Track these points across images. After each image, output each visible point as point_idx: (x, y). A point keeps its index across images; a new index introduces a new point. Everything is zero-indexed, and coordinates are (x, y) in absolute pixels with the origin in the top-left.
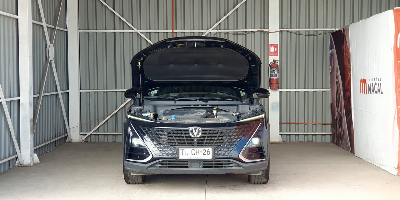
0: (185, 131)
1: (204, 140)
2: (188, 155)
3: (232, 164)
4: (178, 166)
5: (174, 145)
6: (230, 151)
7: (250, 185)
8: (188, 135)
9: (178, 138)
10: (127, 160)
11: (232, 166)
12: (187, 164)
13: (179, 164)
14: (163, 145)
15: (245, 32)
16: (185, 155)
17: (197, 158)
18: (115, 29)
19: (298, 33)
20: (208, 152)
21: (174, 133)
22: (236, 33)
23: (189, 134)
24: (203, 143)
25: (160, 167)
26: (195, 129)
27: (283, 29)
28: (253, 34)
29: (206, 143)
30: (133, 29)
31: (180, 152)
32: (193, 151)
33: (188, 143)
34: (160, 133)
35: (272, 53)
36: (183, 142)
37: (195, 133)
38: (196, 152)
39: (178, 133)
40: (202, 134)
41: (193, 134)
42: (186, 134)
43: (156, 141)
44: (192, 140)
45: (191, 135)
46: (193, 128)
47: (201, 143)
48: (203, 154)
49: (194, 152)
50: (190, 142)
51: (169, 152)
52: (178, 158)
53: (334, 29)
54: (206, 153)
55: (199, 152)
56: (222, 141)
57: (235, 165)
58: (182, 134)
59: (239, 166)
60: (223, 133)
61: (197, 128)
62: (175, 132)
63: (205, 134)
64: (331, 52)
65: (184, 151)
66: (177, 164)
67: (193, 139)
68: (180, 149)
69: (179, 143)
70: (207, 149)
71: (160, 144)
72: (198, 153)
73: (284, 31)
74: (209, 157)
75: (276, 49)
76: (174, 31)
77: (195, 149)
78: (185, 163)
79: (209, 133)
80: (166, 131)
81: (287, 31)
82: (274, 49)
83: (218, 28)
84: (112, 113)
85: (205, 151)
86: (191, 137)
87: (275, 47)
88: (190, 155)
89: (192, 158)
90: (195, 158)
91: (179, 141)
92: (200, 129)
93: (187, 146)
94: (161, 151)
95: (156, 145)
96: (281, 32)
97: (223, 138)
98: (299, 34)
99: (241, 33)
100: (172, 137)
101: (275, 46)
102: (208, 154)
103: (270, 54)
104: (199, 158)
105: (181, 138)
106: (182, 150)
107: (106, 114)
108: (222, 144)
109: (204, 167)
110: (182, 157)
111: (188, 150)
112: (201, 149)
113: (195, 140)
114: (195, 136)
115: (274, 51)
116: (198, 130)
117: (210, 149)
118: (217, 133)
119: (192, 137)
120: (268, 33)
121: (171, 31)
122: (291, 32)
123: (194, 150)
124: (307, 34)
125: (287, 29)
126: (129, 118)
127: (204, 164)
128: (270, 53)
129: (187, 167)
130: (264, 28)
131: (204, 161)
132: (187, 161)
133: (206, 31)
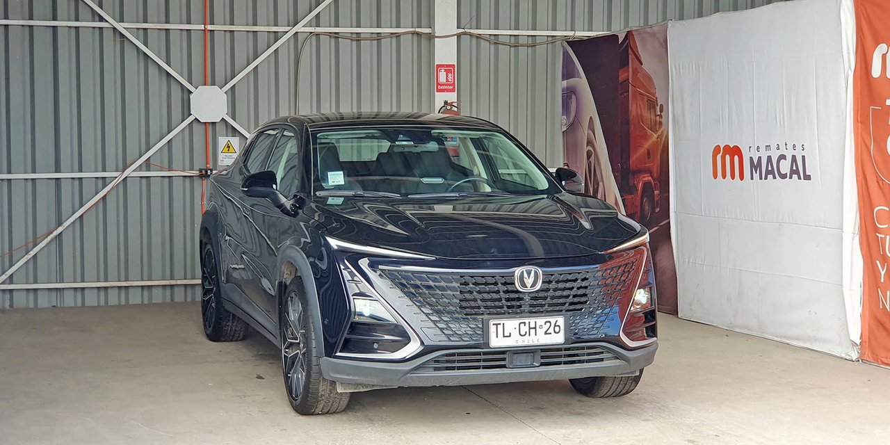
0: (503, 277)
1: (545, 298)
2: (510, 336)
3: (602, 353)
4: (482, 364)
5: (475, 314)
6: (601, 322)
8: (510, 288)
9: (486, 296)
10: (338, 354)
11: (602, 360)
12: (504, 359)
13: (484, 360)
14: (446, 315)
15: (376, 35)
16: (504, 336)
17: (531, 343)
18: (55, 19)
19: (495, 41)
20: (555, 326)
21: (476, 284)
22: (354, 36)
23: (514, 284)
24: (543, 305)
25: (436, 369)
26: (529, 273)
27: (463, 30)
28: (394, 40)
29: (550, 305)
31: (493, 329)
32: (522, 325)
33: (509, 307)
35: (442, 85)
36: (497, 303)
37: (529, 281)
38: (530, 328)
39: (486, 284)
40: (543, 282)
41: (524, 285)
42: (505, 284)
43: (428, 306)
44: (519, 299)
45: (518, 287)
46: (524, 269)
47: (538, 305)
48: (546, 333)
49: (524, 329)
50: (514, 304)
51: (463, 330)
52: (487, 344)
53: (571, 33)
54: (551, 330)
55: (535, 328)
56: (583, 299)
57: (610, 355)
58: (496, 284)
59: (617, 356)
60: (587, 279)
61: (533, 269)
62: (479, 280)
63: (550, 282)
64: (565, 86)
65: (500, 327)
66: (478, 361)
67: (521, 296)
68: (492, 322)
69: (486, 307)
70: (553, 320)
71: (438, 312)
72: (533, 331)
73: (465, 34)
74: (558, 339)
75: (450, 75)
76: (209, 27)
77: (527, 321)
78: (500, 357)
79: (558, 282)
80: (456, 281)
81: (471, 35)
82: (447, 76)
83: (314, 23)
84: (51, 233)
85: (548, 324)
86: (517, 292)
87: (448, 72)
88: (515, 334)
89: (520, 344)
90: (526, 343)
91: (489, 304)
92: (540, 271)
93: (507, 315)
94: (443, 329)
95: (427, 315)
96: (459, 36)
97: (588, 291)
98: (495, 43)
99: (369, 36)
100: (471, 292)
101: (448, 68)
102: (555, 332)
103: (437, 87)
104: (536, 343)
105: (495, 296)
106: (497, 325)
108: (585, 306)
109: (542, 364)
110: (496, 342)
111: (511, 324)
112: (541, 321)
113: (527, 298)
114: (529, 289)
115: (447, 80)
116: (536, 272)
117: (561, 321)
118: (575, 280)
119: (521, 292)
120: (431, 37)
121: (202, 27)
122: (479, 37)
123: (525, 323)
124: (515, 43)
125: (472, 31)
126: (336, 248)
127: (543, 357)
128: (438, 84)
129: (504, 366)
130: (420, 27)
131: (542, 350)
132: (503, 353)
133: (287, 29)
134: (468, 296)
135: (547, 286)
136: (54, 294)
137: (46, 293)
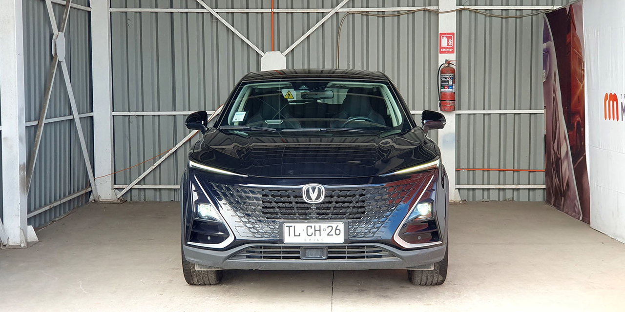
0: (294, 191)
1: (329, 208)
2: (299, 236)
3: (381, 251)
4: (281, 255)
5: (273, 218)
6: (377, 227)
7: (413, 288)
8: (298, 199)
9: (281, 205)
10: (189, 243)
11: (380, 257)
12: (299, 253)
13: (283, 253)
14: (253, 217)
15: (397, 13)
16: (295, 236)
17: (316, 242)
18: (172, 7)
19: (489, 14)
20: (336, 229)
21: (273, 196)
22: (381, 13)
23: (302, 197)
24: (327, 214)
25: (248, 257)
26: (314, 189)
27: (463, 7)
28: (411, 16)
29: (333, 214)
30: (203, 7)
31: (286, 230)
32: (309, 228)
33: (300, 214)
34: (248, 195)
35: (444, 48)
36: (290, 211)
37: (314, 196)
38: (315, 231)
39: (281, 196)
40: (326, 197)
41: (310, 198)
42: (296, 197)
43: (241, 211)
44: (307, 209)
45: (305, 199)
46: (310, 186)
47: (324, 213)
48: (328, 235)
49: (311, 231)
50: (303, 212)
51: (264, 229)
52: (282, 241)
53: (550, 7)
54: (333, 232)
55: (320, 230)
56: (361, 210)
57: (387, 253)
58: (289, 197)
59: (393, 255)
60: (364, 195)
61: (317, 186)
62: (276, 193)
63: (332, 197)
64: (545, 47)
65: (292, 229)
66: (279, 253)
67: (309, 206)
68: (286, 225)
69: (282, 214)
70: (334, 224)
71: (248, 215)
72: (317, 233)
73: (464, 9)
74: (339, 239)
75: (450, 41)
76: (275, 11)
77: (313, 225)
78: (295, 251)
79: (339, 196)
80: (259, 192)
81: (470, 11)
82: (448, 42)
83: (351, 5)
84: (168, 152)
85: (330, 228)
86: (305, 203)
87: (448, 38)
88: (304, 234)
89: (308, 241)
90: (312, 242)
91: (284, 211)
92: (323, 188)
93: (299, 220)
94: (251, 228)
95: (240, 217)
96: (460, 11)
97: (364, 204)
98: (490, 16)
99: (391, 13)
100: (269, 202)
101: (449, 36)
102: (336, 234)
103: (440, 50)
104: (320, 242)
105: (287, 205)
106: (289, 227)
107: (157, 154)
108: (363, 215)
109: (329, 258)
110: (289, 239)
111: (300, 227)
112: (324, 225)
113: (314, 208)
114: (314, 201)
115: (448, 45)
116: (319, 189)
117: (341, 225)
118: (354, 196)
120: (437, 13)
121: (270, 11)
122: (476, 11)
123: (311, 227)
124: (505, 16)
125: (470, 7)
126: (191, 166)
127: (329, 252)
128: (441, 48)
129: (299, 258)
130: (430, 5)
131: (329, 247)
132: (298, 248)
133: (329, 10)
134: (267, 204)
135: (328, 199)
136: (173, 192)
137: (167, 191)
